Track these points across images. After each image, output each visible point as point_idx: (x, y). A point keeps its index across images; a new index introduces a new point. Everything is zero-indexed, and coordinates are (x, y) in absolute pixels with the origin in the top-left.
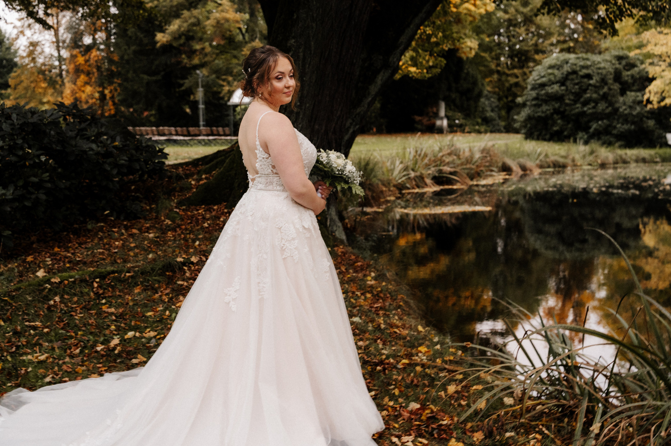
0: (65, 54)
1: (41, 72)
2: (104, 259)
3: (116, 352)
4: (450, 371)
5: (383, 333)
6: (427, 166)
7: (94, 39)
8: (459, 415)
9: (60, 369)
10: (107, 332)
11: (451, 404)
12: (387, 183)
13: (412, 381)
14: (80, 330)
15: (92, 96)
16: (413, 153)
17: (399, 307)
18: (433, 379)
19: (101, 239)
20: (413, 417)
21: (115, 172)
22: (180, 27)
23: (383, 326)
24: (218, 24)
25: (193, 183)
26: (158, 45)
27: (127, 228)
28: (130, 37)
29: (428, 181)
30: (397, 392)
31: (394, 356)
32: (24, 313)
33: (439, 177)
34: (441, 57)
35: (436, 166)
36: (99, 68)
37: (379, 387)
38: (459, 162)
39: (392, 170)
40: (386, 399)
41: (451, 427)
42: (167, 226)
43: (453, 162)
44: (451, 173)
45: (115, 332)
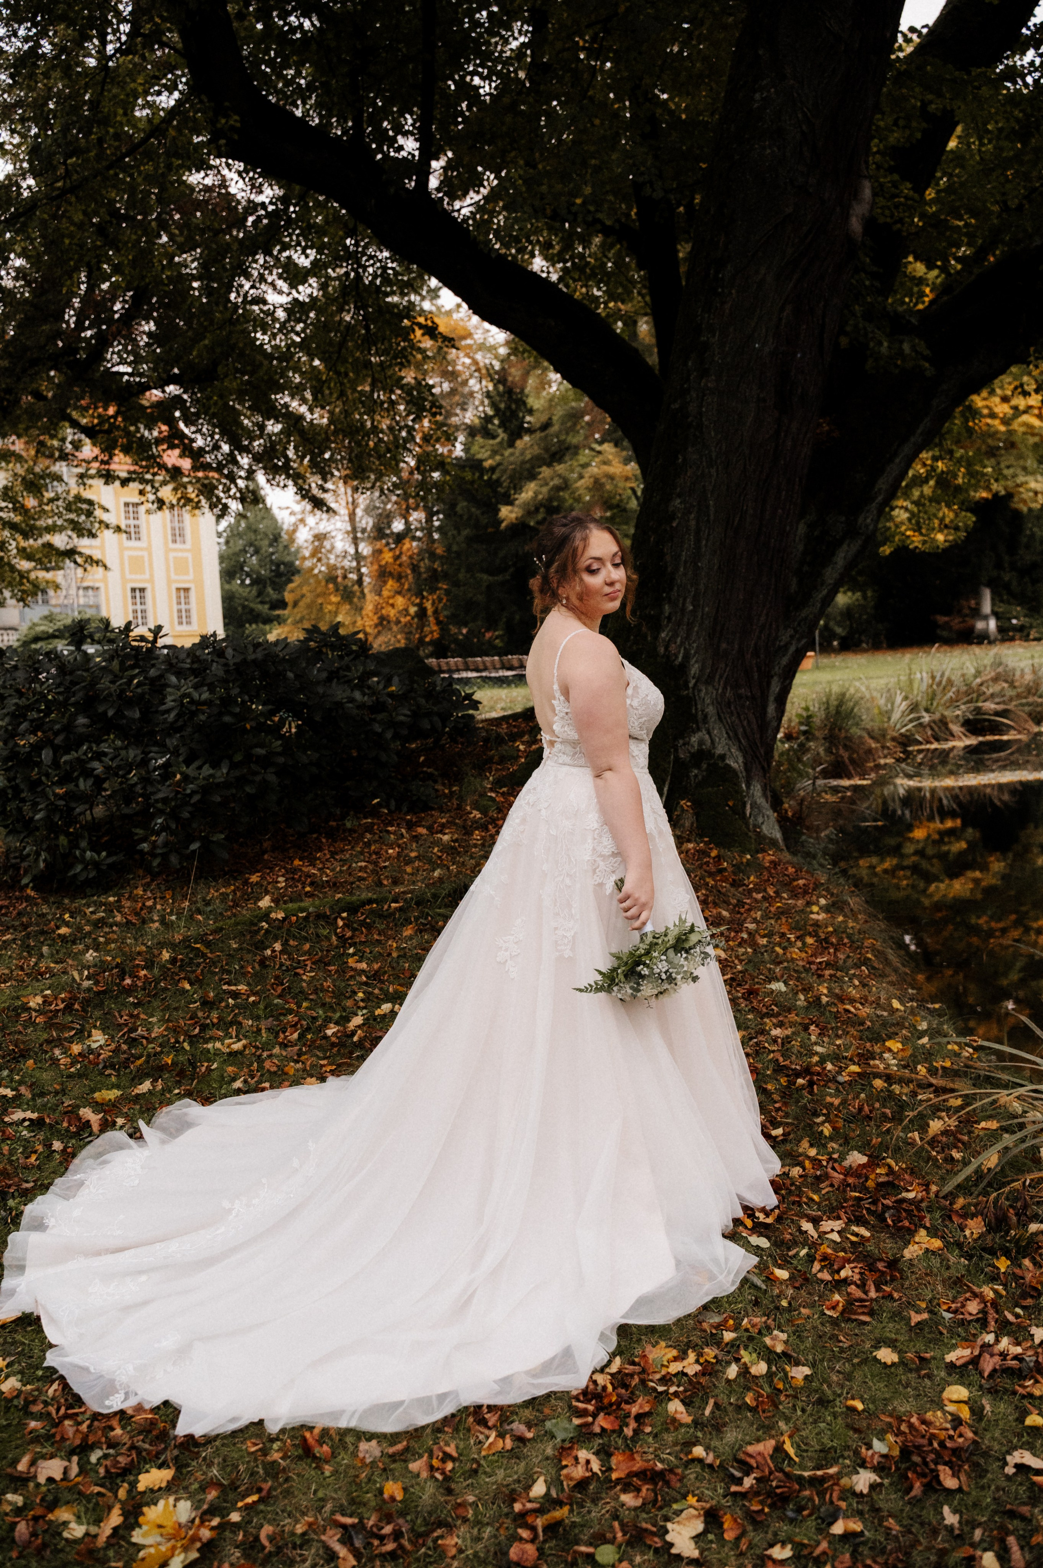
0: (365, 549)
1: (331, 578)
2: (364, 879)
3: (355, 1039)
4: (939, 1091)
5: (823, 1014)
6: (953, 703)
7: (407, 523)
8: (943, 1180)
9: (261, 1067)
10: (349, 1003)
11: (930, 1158)
12: (880, 736)
13: (861, 1109)
14: (306, 999)
15: (406, 611)
16: (927, 680)
17: (866, 962)
18: (902, 1107)
19: (368, 844)
20: (850, 1180)
21: (389, 735)
22: (536, 493)
23: (824, 999)
24: (597, 485)
25: (522, 747)
26: (504, 525)
27: (410, 826)
28: (461, 516)
29: (956, 728)
30: (827, 1130)
31: (836, 1058)
32: (223, 971)
33: (977, 721)
34: (967, 510)
35: (970, 701)
36: (415, 568)
37: (796, 1118)
38: (1013, 693)
39: (888, 714)
40: (805, 1144)
41: (924, 1205)
42: (475, 821)
43: (1001, 694)
44: (997, 714)
45: (362, 1004)
